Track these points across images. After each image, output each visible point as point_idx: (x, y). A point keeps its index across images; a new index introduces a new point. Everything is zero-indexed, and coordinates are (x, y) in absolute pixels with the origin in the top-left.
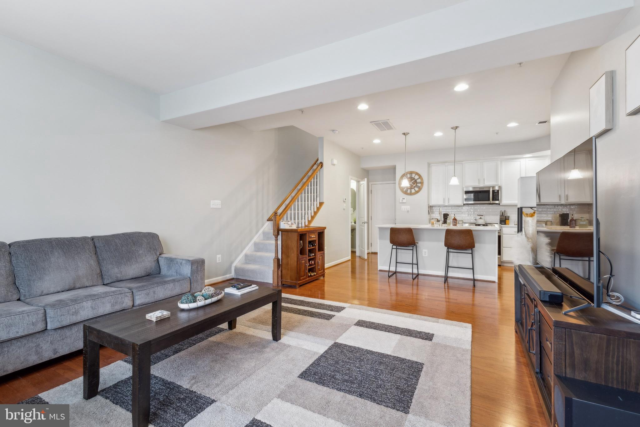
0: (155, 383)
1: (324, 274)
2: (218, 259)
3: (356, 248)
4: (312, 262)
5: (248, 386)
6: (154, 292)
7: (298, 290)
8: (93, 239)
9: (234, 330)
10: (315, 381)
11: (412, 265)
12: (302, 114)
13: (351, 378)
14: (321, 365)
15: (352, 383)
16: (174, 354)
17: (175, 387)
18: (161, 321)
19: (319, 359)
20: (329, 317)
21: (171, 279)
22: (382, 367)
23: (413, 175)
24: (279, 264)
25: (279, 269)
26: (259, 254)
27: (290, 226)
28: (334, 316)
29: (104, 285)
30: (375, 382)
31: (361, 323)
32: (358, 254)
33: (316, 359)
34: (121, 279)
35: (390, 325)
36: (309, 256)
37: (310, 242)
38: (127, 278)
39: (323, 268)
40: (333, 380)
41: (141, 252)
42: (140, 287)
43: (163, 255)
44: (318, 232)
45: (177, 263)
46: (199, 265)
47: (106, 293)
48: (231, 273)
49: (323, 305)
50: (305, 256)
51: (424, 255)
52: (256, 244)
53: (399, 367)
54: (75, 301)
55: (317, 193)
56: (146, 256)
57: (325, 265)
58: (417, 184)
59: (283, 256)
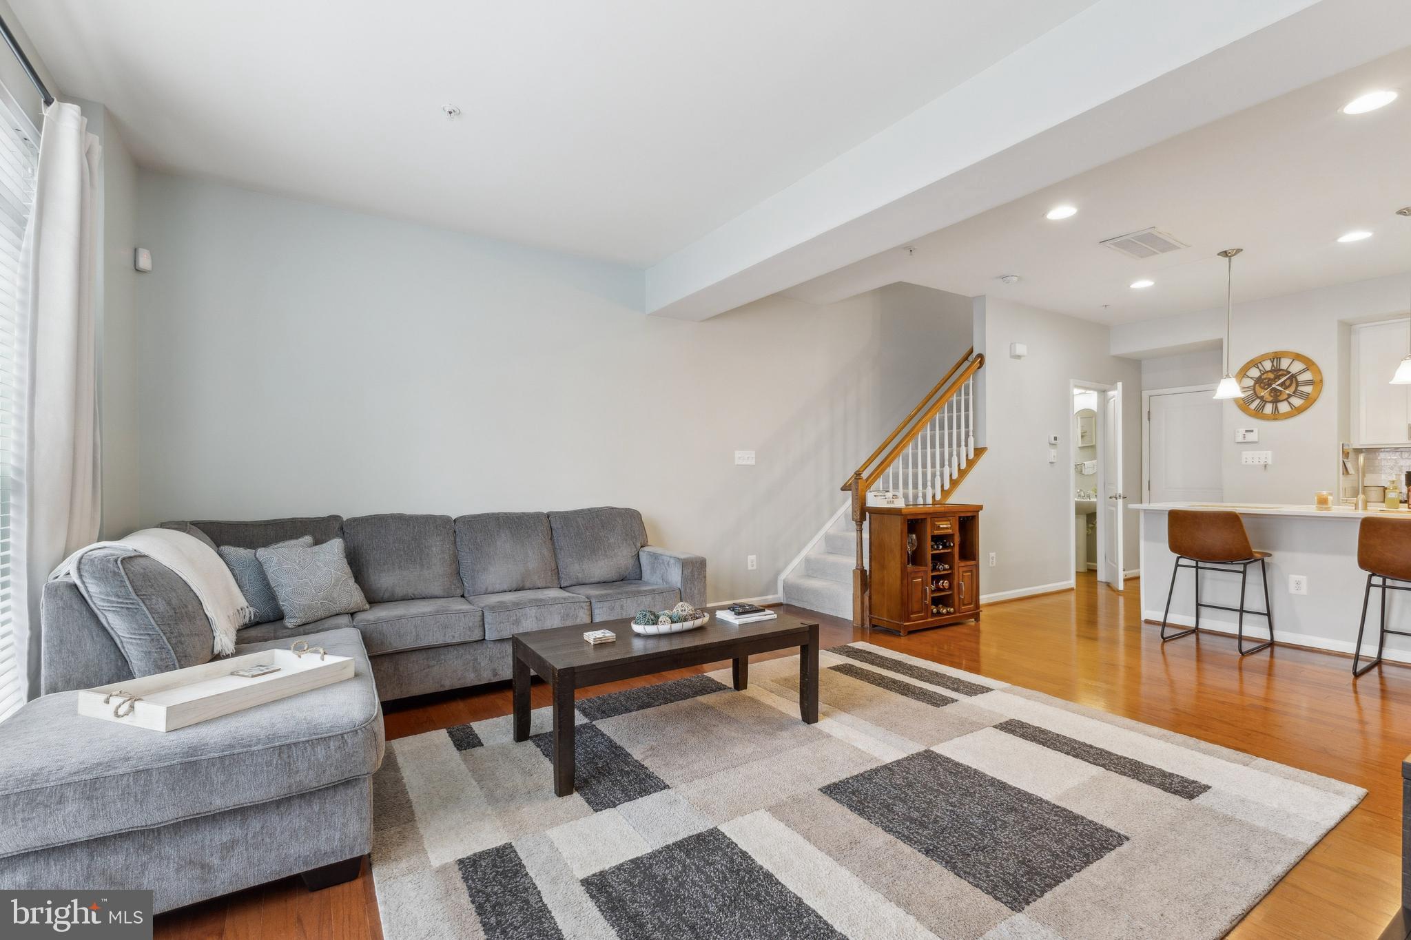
0: (599, 742)
1: (978, 614)
2: (749, 564)
3: (1096, 562)
4: (943, 583)
5: (726, 781)
6: (622, 606)
7: (903, 641)
8: (548, 515)
9: (743, 692)
10: (847, 805)
11: (1239, 613)
12: (911, 255)
13: (924, 819)
14: (874, 781)
15: (923, 825)
16: (637, 710)
17: (622, 754)
18: (601, 645)
19: (876, 771)
20: (939, 701)
21: (650, 588)
22: (1010, 818)
23: (1285, 364)
24: (865, 581)
25: (865, 592)
26: (832, 558)
27: (888, 502)
28: (953, 701)
29: (561, 588)
30: (975, 838)
31: (1012, 727)
32: (1102, 576)
33: (869, 769)
34: (584, 581)
35: (1088, 742)
36: (934, 569)
37: (937, 539)
38: (593, 580)
39: (974, 599)
40: (884, 812)
41: (612, 540)
42: (602, 596)
43: (646, 549)
44: (960, 517)
45: (663, 563)
46: (695, 569)
47: (555, 599)
48: (777, 593)
49: (942, 676)
50: (922, 568)
51: (1292, 590)
52: (828, 539)
53: (1055, 828)
54: (517, 605)
55: (967, 426)
56: (620, 547)
57: (981, 597)
58: (1297, 386)
59: (873, 564)
